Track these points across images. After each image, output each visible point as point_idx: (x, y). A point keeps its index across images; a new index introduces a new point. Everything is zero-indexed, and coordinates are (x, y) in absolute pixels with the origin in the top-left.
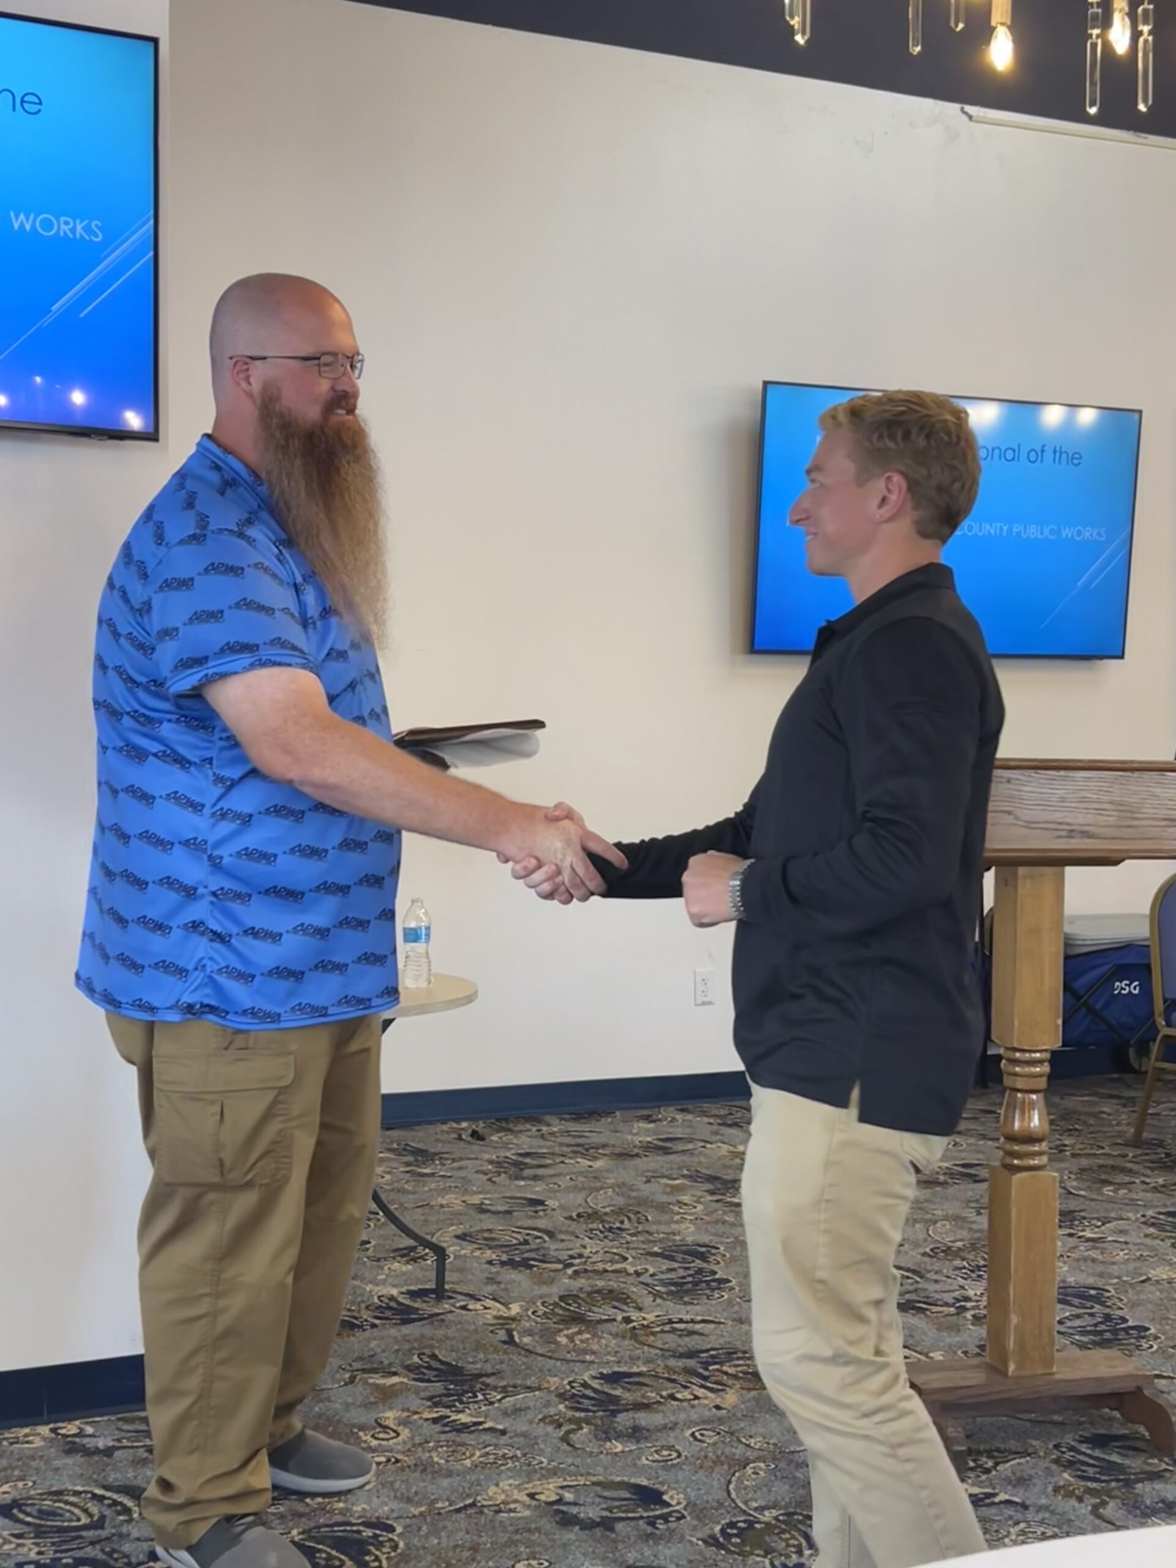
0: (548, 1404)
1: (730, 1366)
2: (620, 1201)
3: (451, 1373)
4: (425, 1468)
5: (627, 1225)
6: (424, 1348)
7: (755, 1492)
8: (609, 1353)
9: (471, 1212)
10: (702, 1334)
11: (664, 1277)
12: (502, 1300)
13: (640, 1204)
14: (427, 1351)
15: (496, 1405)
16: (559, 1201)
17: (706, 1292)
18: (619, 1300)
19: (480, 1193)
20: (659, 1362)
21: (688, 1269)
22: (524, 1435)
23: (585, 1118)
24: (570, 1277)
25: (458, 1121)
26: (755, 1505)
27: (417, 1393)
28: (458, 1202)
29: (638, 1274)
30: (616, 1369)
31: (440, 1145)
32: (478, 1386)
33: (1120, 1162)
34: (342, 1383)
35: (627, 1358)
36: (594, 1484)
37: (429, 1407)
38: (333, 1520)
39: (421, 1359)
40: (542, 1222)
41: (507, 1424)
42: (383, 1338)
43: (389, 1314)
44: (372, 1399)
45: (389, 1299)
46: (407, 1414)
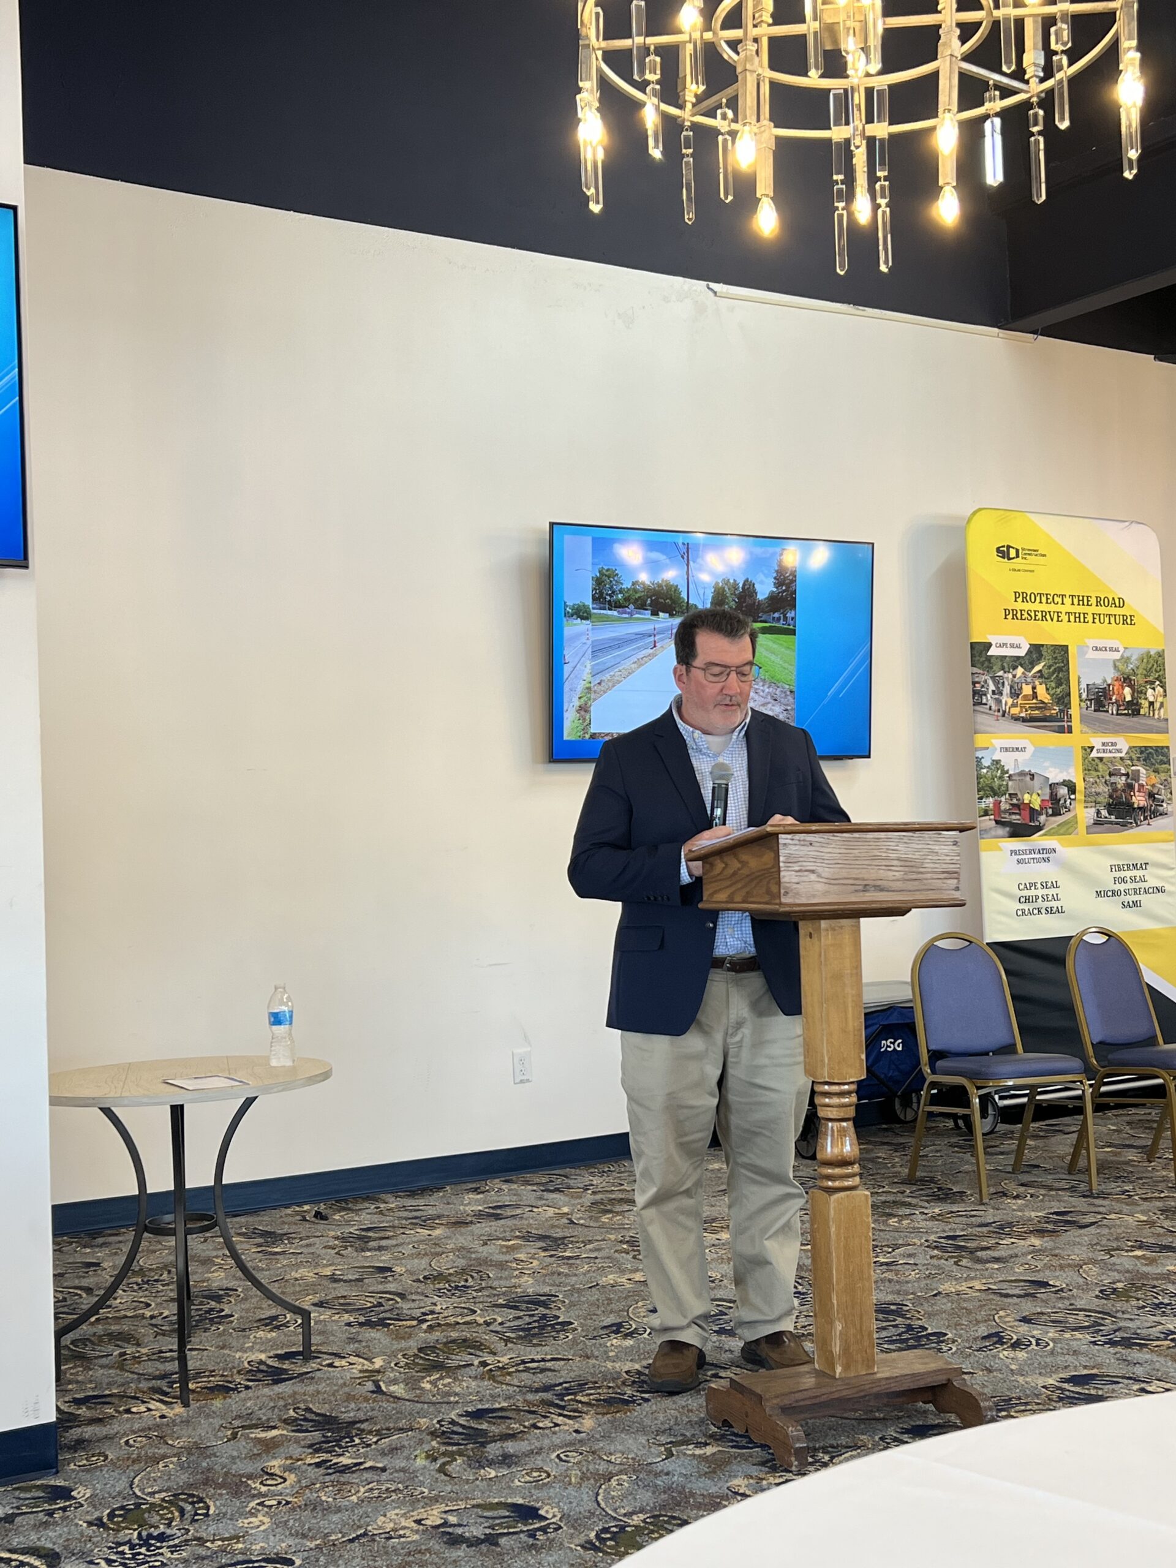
0: (421, 1442)
1: (582, 1396)
2: (462, 1263)
3: (326, 1422)
4: (314, 1506)
5: (471, 1282)
6: (299, 1403)
7: (622, 1500)
8: (471, 1394)
9: (325, 1282)
10: (554, 1371)
11: (512, 1324)
12: (365, 1356)
13: (480, 1264)
14: (302, 1406)
15: (373, 1446)
16: (407, 1267)
17: (553, 1334)
18: (473, 1347)
19: (330, 1265)
20: (518, 1397)
21: (533, 1315)
22: (403, 1470)
23: (418, 1194)
24: (425, 1332)
25: (299, 1205)
26: (623, 1511)
27: (297, 1442)
28: (311, 1274)
29: (487, 1324)
30: (480, 1407)
31: (286, 1226)
32: (354, 1432)
33: (899, 1198)
34: (226, 1440)
35: (488, 1397)
36: (473, 1506)
37: (311, 1453)
38: (235, 1560)
39: (297, 1413)
40: (392, 1286)
41: (386, 1462)
42: (258, 1397)
43: (260, 1376)
44: (256, 1451)
45: (258, 1363)
46: (290, 1462)
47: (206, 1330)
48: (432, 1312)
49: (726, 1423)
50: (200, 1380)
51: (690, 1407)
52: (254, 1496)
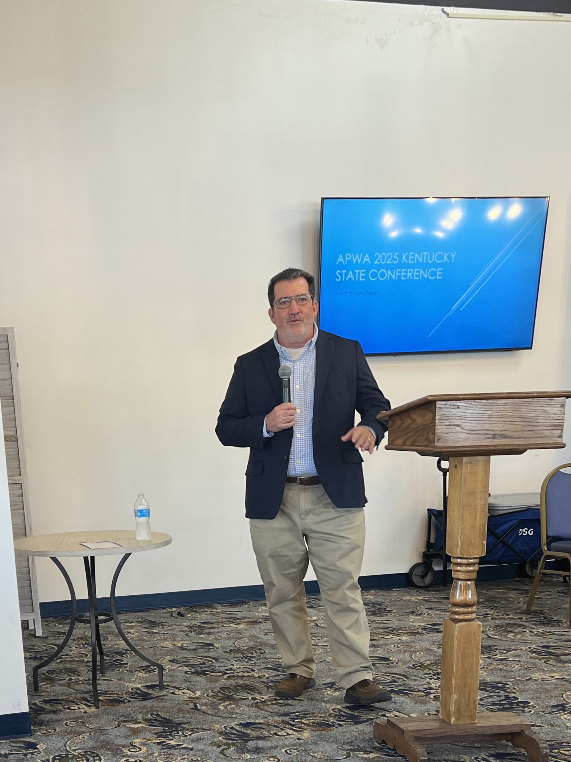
0: (214, 737)
1: (305, 720)
2: (252, 644)
3: (166, 722)
5: (255, 654)
6: (154, 711)
8: (244, 714)
9: (177, 650)
10: (292, 706)
11: (273, 679)
12: (192, 690)
13: (261, 645)
14: (155, 713)
15: (188, 737)
16: (221, 644)
18: (250, 690)
19: (182, 641)
20: (270, 718)
22: (202, 750)
23: (234, 605)
24: (226, 679)
25: (171, 608)
27: (150, 731)
28: (171, 645)
29: (260, 677)
30: (248, 721)
31: (162, 619)
32: (180, 728)
33: (518, 622)
34: (114, 727)
35: (253, 716)
37: (156, 737)
39: (152, 716)
40: (212, 654)
41: (193, 745)
42: (134, 707)
43: (136, 696)
44: (128, 734)
45: (136, 689)
46: (145, 741)
47: (113, 670)
48: (231, 669)
49: (383, 742)
50: (106, 695)
51: (365, 731)
52: (124, 756)
